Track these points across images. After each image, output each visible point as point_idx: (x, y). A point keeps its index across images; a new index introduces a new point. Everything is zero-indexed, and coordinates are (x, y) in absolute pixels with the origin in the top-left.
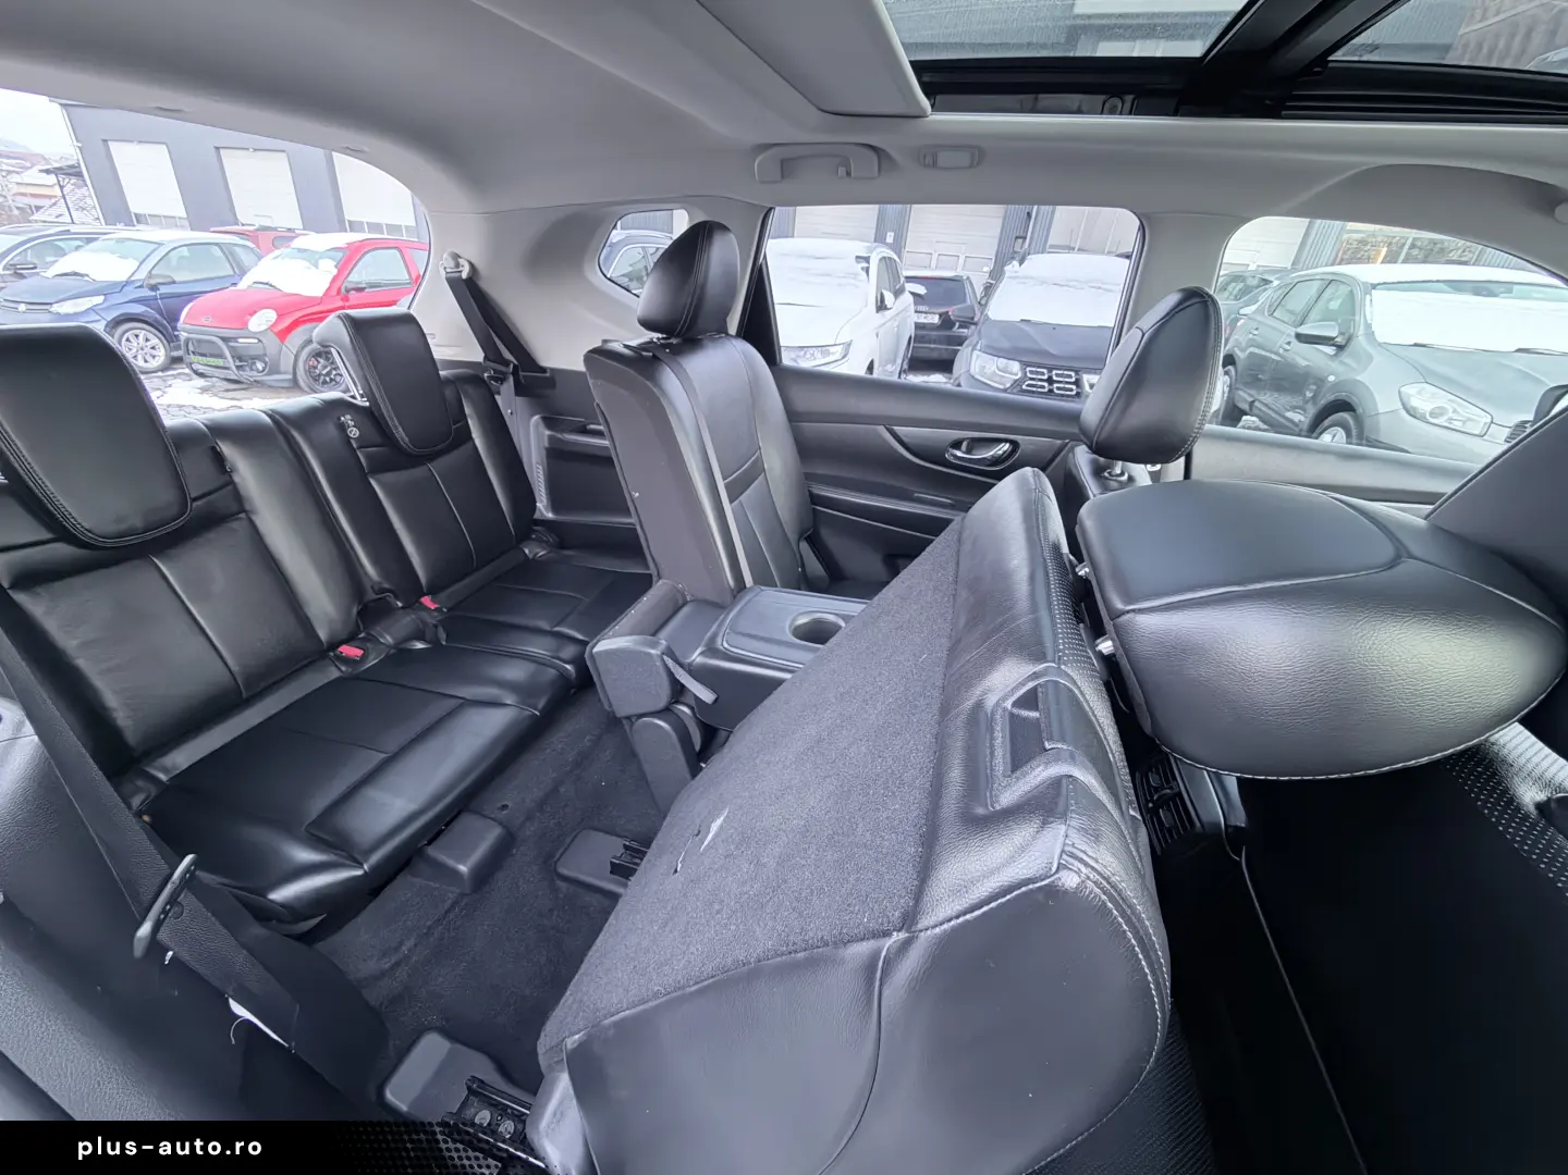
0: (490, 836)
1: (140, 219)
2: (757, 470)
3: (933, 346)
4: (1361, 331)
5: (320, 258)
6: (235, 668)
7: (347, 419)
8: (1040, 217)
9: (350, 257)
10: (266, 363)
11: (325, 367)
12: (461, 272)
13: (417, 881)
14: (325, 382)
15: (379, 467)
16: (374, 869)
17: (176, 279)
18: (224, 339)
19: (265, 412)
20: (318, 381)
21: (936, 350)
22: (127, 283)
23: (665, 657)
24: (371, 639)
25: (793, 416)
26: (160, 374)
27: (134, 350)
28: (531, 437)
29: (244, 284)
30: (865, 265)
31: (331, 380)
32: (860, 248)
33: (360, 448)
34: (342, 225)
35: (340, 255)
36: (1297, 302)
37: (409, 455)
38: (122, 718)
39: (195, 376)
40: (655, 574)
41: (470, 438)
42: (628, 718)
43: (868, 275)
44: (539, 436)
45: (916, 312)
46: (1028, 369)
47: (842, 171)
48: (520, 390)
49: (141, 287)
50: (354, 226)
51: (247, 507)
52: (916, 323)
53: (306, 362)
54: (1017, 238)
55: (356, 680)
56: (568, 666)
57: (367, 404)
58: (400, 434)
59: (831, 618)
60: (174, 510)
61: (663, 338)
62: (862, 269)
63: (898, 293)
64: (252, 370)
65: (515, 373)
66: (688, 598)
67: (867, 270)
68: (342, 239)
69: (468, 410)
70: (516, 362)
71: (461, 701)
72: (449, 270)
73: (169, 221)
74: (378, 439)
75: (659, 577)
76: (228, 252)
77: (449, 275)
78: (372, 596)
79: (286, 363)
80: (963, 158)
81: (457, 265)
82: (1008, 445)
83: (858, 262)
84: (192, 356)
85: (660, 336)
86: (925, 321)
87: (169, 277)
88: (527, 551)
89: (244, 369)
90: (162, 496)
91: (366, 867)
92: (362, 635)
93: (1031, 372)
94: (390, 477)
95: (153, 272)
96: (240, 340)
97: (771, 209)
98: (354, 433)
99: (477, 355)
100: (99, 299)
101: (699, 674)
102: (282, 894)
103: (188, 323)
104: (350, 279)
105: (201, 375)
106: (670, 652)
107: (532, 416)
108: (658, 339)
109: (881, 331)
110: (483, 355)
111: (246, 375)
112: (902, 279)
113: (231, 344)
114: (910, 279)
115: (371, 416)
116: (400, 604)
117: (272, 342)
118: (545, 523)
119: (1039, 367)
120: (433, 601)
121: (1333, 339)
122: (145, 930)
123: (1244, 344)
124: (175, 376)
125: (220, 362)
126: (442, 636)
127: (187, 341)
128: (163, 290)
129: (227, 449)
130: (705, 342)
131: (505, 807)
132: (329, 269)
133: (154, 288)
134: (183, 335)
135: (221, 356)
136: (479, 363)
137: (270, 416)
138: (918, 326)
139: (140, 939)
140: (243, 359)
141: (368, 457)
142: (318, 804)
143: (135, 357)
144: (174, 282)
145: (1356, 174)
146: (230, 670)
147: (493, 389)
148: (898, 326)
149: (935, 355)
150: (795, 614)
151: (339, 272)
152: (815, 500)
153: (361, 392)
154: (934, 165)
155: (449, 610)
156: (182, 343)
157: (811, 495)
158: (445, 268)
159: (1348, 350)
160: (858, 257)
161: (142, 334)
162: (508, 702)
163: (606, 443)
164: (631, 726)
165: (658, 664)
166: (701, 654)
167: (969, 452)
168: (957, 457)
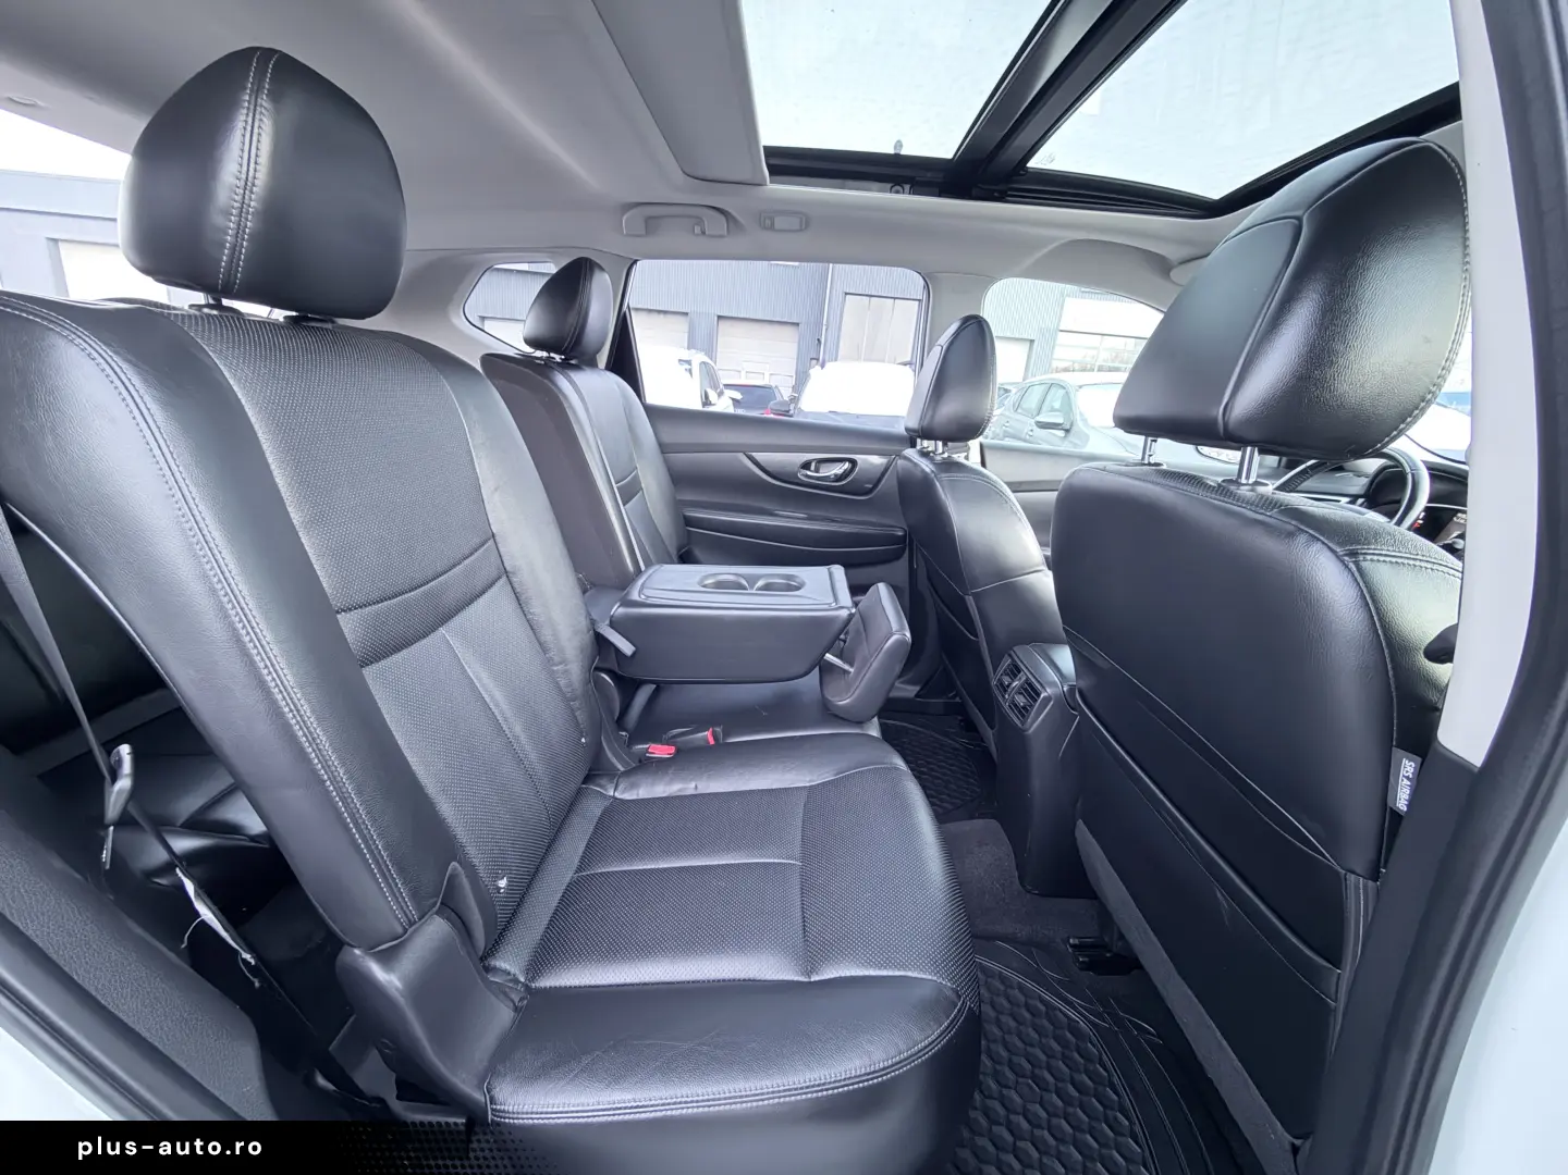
2: (636, 485)
4: (1078, 417)
8: (828, 344)
25: (664, 448)
30: (688, 367)
36: (1032, 401)
43: (692, 375)
47: (697, 230)
62: (685, 369)
63: (719, 394)
67: (690, 371)
80: (794, 223)
82: (845, 464)
83: (680, 364)
85: (545, 354)
97: (635, 262)
101: (619, 626)
112: (721, 386)
114: (727, 386)
121: (1060, 424)
123: (1001, 435)
145: (1057, 248)
150: (700, 577)
152: (689, 522)
154: (772, 228)
157: (685, 518)
159: (1072, 432)
160: (680, 360)
167: (817, 471)
168: (807, 476)
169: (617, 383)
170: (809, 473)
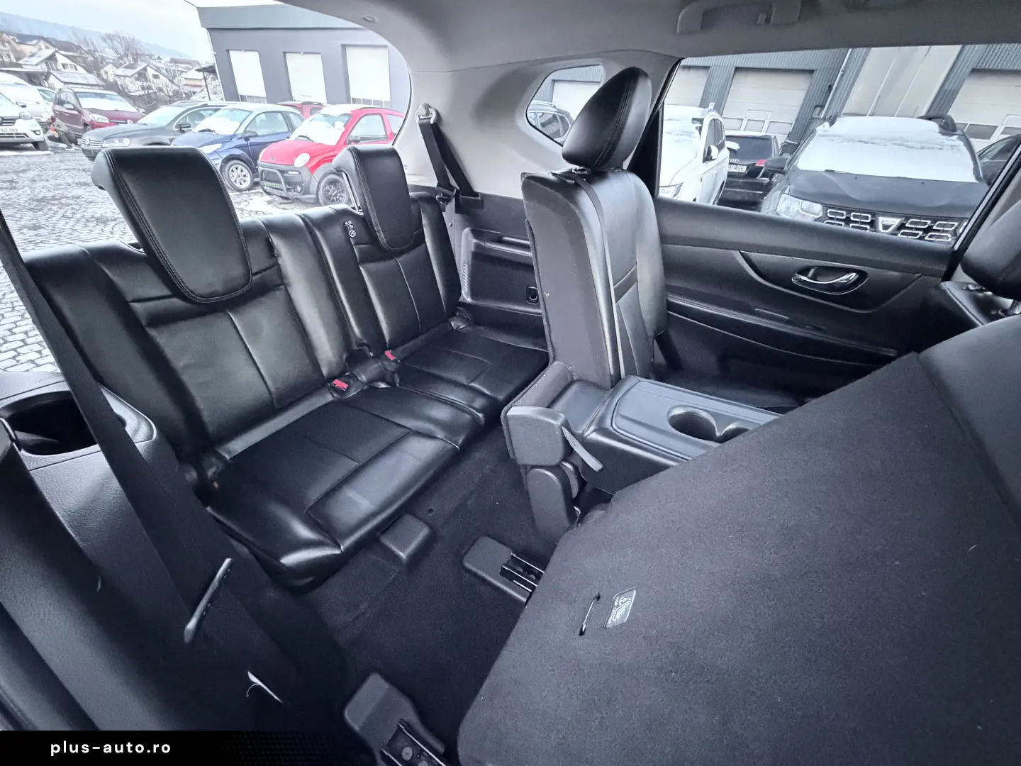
0: (422, 533)
1: (243, 98)
2: (632, 280)
3: (738, 190)
5: (337, 120)
6: (273, 389)
7: (349, 223)
9: (352, 120)
10: (302, 187)
11: (334, 191)
12: (430, 118)
13: (373, 557)
14: (333, 201)
15: (367, 258)
16: (347, 550)
17: (259, 134)
18: (281, 171)
19: (300, 216)
20: (330, 200)
21: (741, 193)
22: (234, 135)
23: (563, 428)
24: (354, 377)
25: (664, 239)
26: (247, 192)
27: (235, 177)
28: (463, 243)
29: (294, 136)
30: (699, 125)
31: (337, 199)
32: (697, 112)
33: (355, 245)
34: (348, 100)
35: (347, 118)
37: (385, 251)
38: (206, 416)
39: (264, 194)
40: (551, 356)
41: (423, 241)
42: (525, 466)
43: (700, 134)
44: (468, 242)
45: (730, 163)
46: (829, 210)
47: (762, 18)
48: (459, 209)
49: (240, 138)
50: (355, 101)
51: (286, 282)
52: (729, 172)
53: (323, 188)
54: (816, 106)
55: (342, 404)
56: (480, 415)
57: (362, 214)
58: (381, 236)
59: (704, 414)
60: (242, 281)
61: (580, 170)
62: (696, 128)
63: (720, 147)
64: (295, 191)
65: (457, 197)
66: (575, 378)
67: (700, 129)
68: (349, 108)
69: (424, 221)
70: (458, 189)
71: (408, 430)
72: (422, 117)
73: (257, 99)
74: (366, 238)
75: (554, 359)
76: (285, 116)
77: (421, 121)
78: (356, 348)
79: (313, 188)
81: (428, 113)
82: (854, 274)
83: (693, 123)
84: (264, 181)
85: (578, 167)
86: (736, 171)
87: (255, 132)
88: (453, 324)
89: (291, 189)
90: (237, 271)
91: (342, 548)
92: (347, 374)
93: (831, 213)
94: (373, 266)
95: (247, 129)
96: (289, 172)
97: (680, 60)
98: (353, 233)
99: (433, 182)
100: (219, 146)
101: (590, 447)
102: (290, 559)
103: (264, 161)
104: (352, 134)
105: (269, 194)
106: (566, 425)
107: (465, 227)
108: (576, 170)
109: (704, 177)
110: (437, 182)
111: (292, 194)
112: (724, 137)
113: (285, 175)
114: (730, 138)
115: (364, 222)
116: (372, 355)
117: (306, 173)
118: (465, 305)
119: (839, 209)
120: (393, 355)
122: (191, 625)
124: (255, 193)
125: (277, 186)
126: (398, 380)
127: (262, 172)
128: (252, 140)
129: (276, 241)
130: (610, 175)
131: (431, 511)
132: (340, 126)
133: (247, 139)
134: (260, 168)
135: (279, 182)
136: (434, 188)
137: (303, 220)
138: (730, 175)
139: (189, 632)
140: (291, 184)
141: (360, 251)
142: (314, 494)
143: (235, 181)
144: (257, 136)
146: (269, 391)
147: (441, 207)
148: (716, 174)
149: (739, 198)
150: (670, 407)
151: (346, 130)
153: (359, 205)
155: (403, 361)
156: (259, 172)
157: (667, 302)
158: (419, 116)
160: (694, 119)
161: (240, 167)
162: (439, 436)
163: (530, 254)
164: (526, 473)
165: (558, 433)
166: (594, 431)
167: (814, 278)
168: (801, 281)
169: (637, 188)
170: (804, 278)
